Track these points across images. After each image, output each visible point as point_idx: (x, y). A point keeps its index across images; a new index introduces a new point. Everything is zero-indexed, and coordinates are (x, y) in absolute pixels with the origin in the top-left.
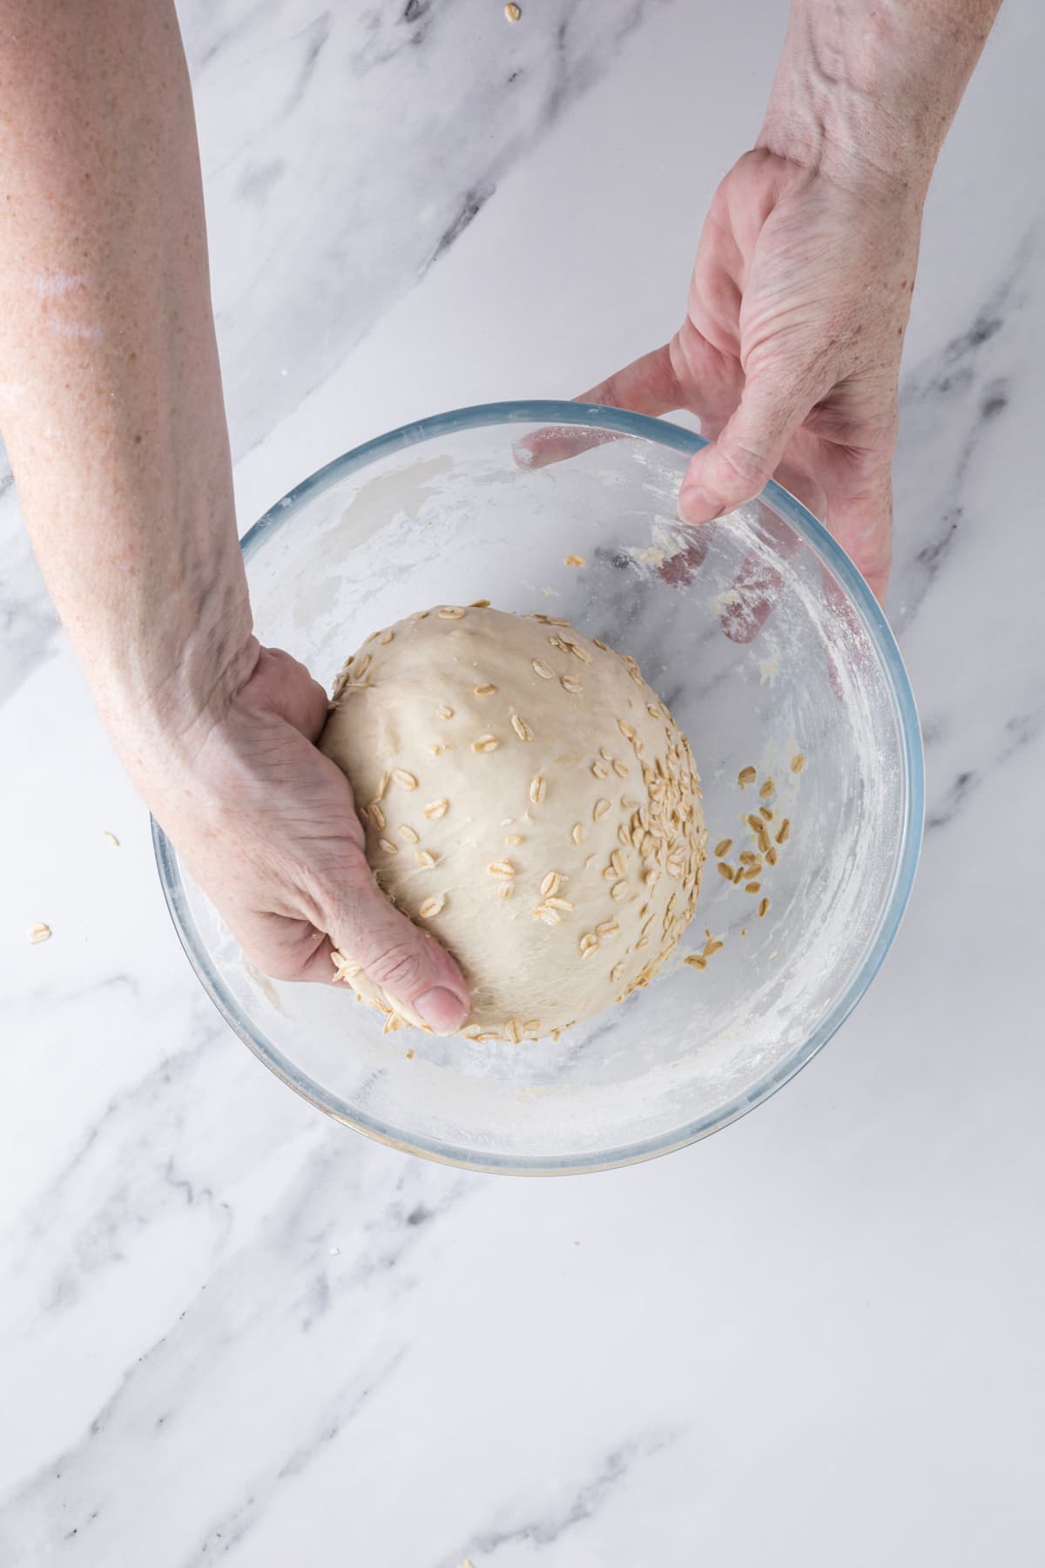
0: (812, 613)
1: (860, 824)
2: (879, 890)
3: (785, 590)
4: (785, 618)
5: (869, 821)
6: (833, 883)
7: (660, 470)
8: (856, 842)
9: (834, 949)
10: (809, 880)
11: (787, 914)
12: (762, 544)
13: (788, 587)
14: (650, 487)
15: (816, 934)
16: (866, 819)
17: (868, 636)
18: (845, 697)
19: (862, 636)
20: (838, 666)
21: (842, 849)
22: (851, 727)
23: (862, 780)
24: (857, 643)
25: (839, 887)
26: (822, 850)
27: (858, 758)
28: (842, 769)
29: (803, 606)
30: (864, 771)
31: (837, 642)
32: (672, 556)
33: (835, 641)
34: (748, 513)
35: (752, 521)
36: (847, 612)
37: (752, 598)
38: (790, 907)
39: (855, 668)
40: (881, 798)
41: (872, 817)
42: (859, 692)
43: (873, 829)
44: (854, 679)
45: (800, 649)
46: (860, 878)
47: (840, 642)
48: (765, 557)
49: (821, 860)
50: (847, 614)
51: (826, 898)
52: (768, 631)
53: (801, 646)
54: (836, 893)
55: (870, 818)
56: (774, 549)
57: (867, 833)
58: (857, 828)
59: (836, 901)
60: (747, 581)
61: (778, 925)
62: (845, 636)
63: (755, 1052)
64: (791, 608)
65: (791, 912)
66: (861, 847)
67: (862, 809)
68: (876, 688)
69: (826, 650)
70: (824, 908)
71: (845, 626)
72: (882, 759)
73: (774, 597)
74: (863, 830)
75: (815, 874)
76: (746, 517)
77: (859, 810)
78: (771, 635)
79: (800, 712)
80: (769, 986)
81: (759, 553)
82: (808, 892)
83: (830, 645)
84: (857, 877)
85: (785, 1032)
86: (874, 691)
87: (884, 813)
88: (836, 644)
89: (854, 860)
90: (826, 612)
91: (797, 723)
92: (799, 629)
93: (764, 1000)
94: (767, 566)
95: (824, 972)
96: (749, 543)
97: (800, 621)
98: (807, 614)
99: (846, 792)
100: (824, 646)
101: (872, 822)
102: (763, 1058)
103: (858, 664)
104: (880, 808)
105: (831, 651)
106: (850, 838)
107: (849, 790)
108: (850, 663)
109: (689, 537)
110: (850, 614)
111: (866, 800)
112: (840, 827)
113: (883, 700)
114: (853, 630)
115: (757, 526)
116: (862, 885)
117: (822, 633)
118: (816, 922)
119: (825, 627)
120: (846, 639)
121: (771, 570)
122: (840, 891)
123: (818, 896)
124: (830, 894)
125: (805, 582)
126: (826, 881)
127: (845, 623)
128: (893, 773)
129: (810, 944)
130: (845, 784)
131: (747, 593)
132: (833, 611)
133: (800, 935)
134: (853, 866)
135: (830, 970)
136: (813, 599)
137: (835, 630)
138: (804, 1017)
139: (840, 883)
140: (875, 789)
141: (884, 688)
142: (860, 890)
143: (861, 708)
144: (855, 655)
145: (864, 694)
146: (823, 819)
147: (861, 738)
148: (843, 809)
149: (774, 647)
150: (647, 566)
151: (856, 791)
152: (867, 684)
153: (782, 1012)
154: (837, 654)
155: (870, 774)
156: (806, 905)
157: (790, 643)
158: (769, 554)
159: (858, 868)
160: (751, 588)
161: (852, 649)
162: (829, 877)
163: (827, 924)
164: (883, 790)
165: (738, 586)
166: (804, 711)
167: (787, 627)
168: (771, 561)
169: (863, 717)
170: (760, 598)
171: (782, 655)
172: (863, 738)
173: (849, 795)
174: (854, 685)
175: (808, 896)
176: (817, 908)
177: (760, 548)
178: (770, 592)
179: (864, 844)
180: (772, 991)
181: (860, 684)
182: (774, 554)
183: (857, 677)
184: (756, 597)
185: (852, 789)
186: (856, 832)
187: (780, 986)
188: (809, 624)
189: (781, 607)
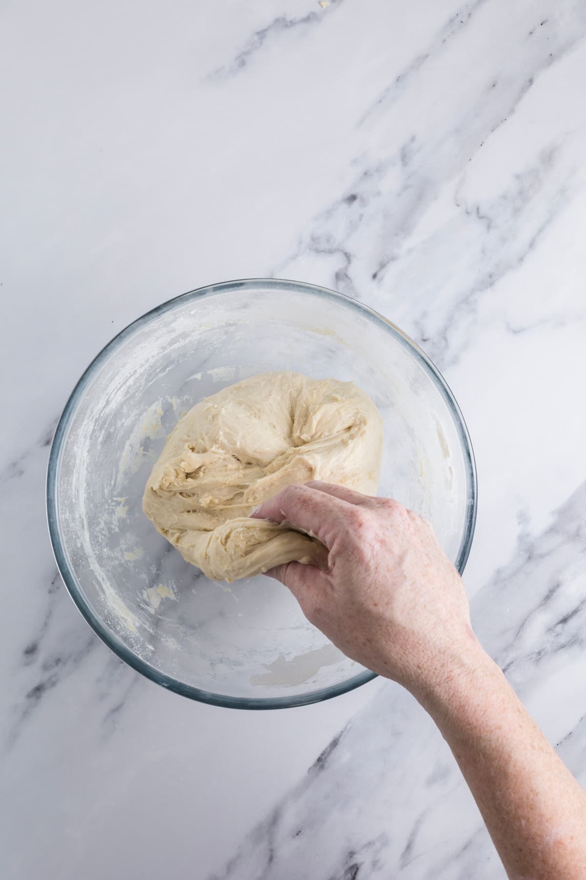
0: (87, 536)
1: (99, 417)
3: (97, 552)
4: (103, 537)
6: (124, 388)
7: (142, 639)
8: (104, 407)
9: (135, 355)
10: (137, 394)
11: (154, 380)
12: (102, 582)
13: (95, 554)
14: (151, 631)
15: (142, 365)
16: (95, 418)
17: (60, 517)
18: (85, 485)
19: (63, 517)
20: (83, 503)
21: (113, 405)
22: (87, 469)
23: (90, 439)
24: (68, 514)
25: (122, 386)
26: (125, 407)
27: (89, 451)
28: (99, 448)
29: (91, 541)
30: (88, 443)
31: (79, 516)
32: (152, 588)
33: (80, 518)
34: (103, 601)
35: (102, 596)
36: (67, 533)
37: (117, 553)
38: (151, 383)
39: (74, 500)
40: (83, 427)
41: (91, 418)
42: (76, 487)
43: (92, 412)
44: (76, 494)
45: (101, 518)
46: (108, 388)
47: (77, 516)
48: (103, 574)
49: (127, 403)
50: (68, 531)
51: (131, 382)
52: (115, 532)
53: (100, 520)
54: (125, 383)
55: (93, 419)
56: (96, 577)
57: (96, 410)
58: (102, 415)
59: (126, 379)
60: (116, 562)
61: (162, 375)
62: (73, 519)
63: (195, 315)
64: (98, 542)
65: (152, 380)
66: (102, 404)
67: (96, 424)
68: (66, 487)
69: (87, 513)
70: (133, 378)
71: (72, 525)
72: (75, 448)
73: (105, 550)
74: (99, 413)
75: (133, 396)
76: (105, 600)
77: (97, 423)
78: (114, 529)
79: (113, 483)
80: (176, 346)
81: (104, 576)
82: (140, 388)
83: (83, 516)
84: (109, 390)
85: (174, 320)
86: (67, 485)
87: (84, 419)
88: (80, 516)
89: (108, 398)
90: (79, 535)
91: (116, 477)
92: (97, 529)
93: (181, 340)
94: (103, 569)
95: (143, 345)
96: (108, 584)
97: (96, 533)
98: (90, 536)
99: (102, 434)
100: (87, 516)
101: (92, 415)
102: (190, 311)
103: (71, 502)
104: (85, 422)
105: (84, 513)
106: (107, 410)
107: (100, 436)
108: (75, 504)
109: (140, 596)
110: (65, 531)
111: (91, 428)
112: (111, 417)
113: (63, 480)
115: (100, 593)
116: (108, 384)
117: (86, 524)
118: (140, 371)
119: (83, 527)
120: (73, 517)
121: (101, 565)
122: (121, 383)
123: (135, 384)
124: (128, 384)
125: (85, 554)
126: (128, 391)
127: (71, 527)
128: (71, 440)
129: (147, 361)
130: (100, 439)
131: (119, 555)
133: (151, 367)
134: (110, 395)
135: (140, 346)
136: (84, 544)
137: (78, 523)
138: (161, 326)
139: (120, 389)
140: (85, 433)
141: (61, 486)
142: (110, 382)
143: (78, 478)
144: (72, 507)
145: (74, 485)
146: (119, 424)
147: (84, 461)
148: (106, 426)
149: (115, 522)
150: (168, 586)
151: (96, 434)
152: (70, 491)
153: (174, 331)
154: (82, 509)
155: (85, 441)
156: (143, 381)
157: (105, 522)
158: (99, 575)
159: (108, 393)
160: (117, 558)
161: (72, 511)
162: (126, 393)
163: (135, 369)
164: (80, 432)
165: (123, 562)
166: (111, 484)
167: (104, 532)
168: (100, 571)
169: (79, 473)
170: (113, 552)
171: (112, 517)
172: (82, 461)
173: (100, 433)
174: (78, 491)
175: (140, 386)
176: (137, 378)
177: (103, 579)
178: (106, 553)
179: (100, 406)
180: (175, 343)
181: (74, 491)
182: (97, 574)
183: (75, 495)
184: (115, 553)
185: (98, 435)
186: (103, 413)
187: (171, 343)
188: (92, 530)
189: (104, 544)
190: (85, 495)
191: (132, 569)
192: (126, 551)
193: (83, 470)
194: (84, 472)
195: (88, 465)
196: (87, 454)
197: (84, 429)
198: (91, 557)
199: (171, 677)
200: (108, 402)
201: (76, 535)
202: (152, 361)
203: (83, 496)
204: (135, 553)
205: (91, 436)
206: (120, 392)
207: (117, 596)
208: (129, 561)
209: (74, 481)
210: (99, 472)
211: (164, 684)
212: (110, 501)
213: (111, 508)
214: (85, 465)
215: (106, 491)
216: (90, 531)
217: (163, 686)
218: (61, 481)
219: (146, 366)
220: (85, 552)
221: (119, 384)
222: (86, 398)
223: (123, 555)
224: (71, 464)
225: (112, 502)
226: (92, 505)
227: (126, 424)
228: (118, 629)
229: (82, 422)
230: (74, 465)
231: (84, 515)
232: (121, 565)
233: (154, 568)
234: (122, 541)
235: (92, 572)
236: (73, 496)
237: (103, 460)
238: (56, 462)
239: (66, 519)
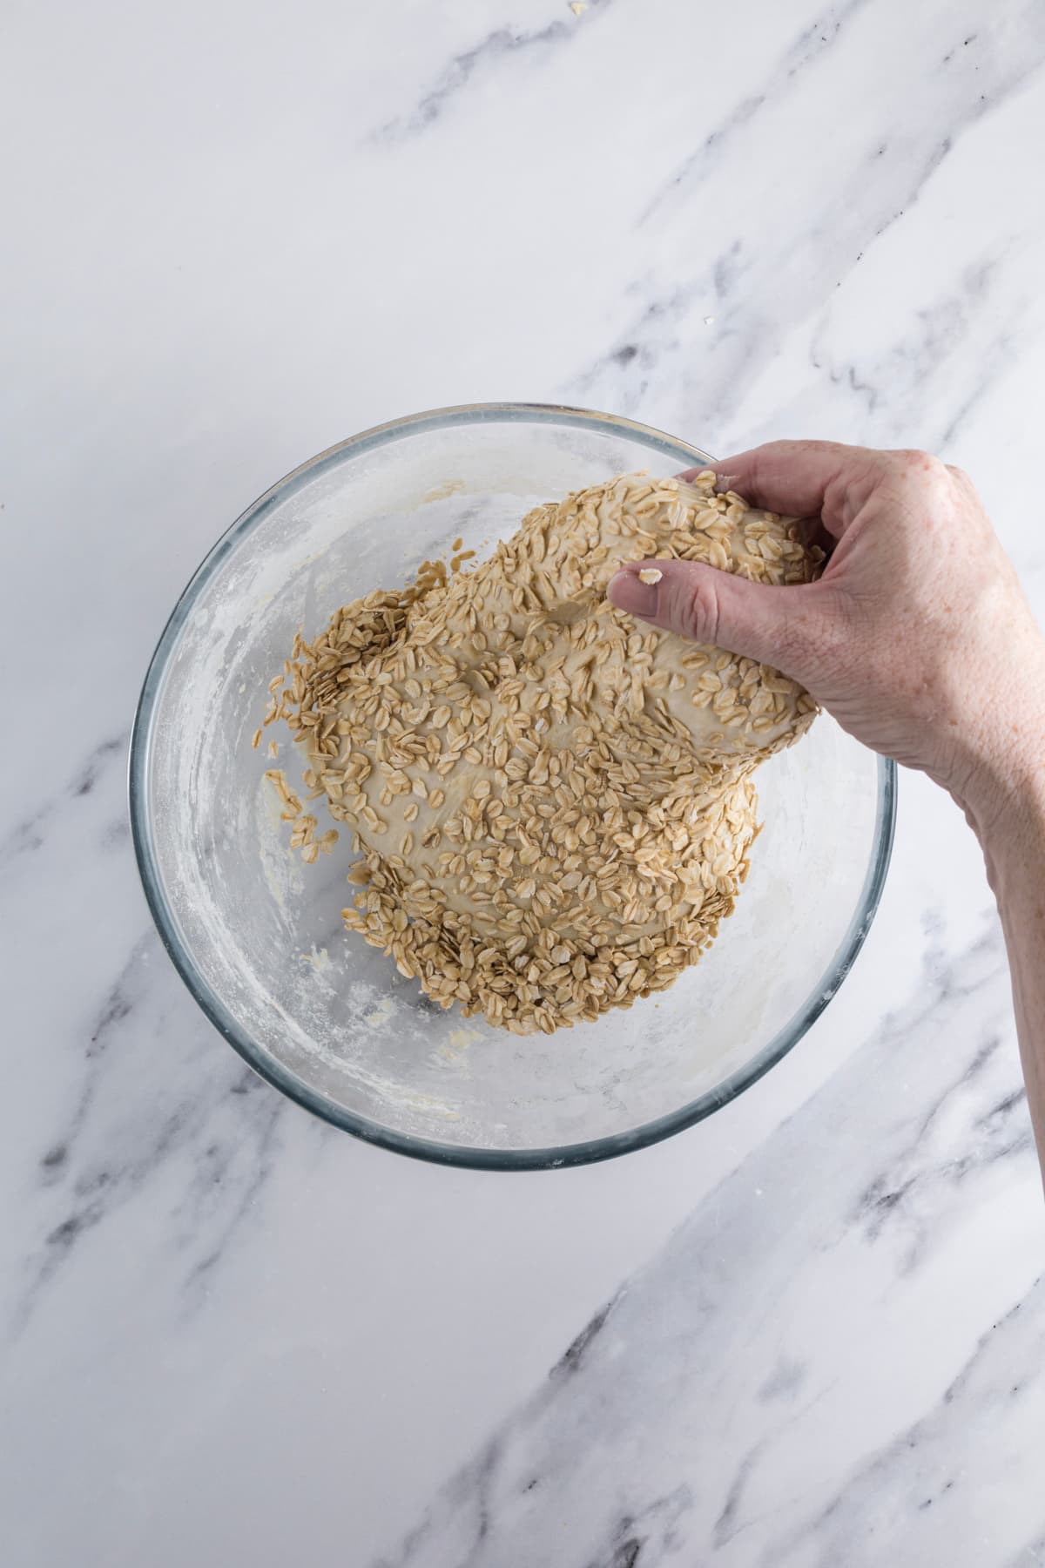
0: (293, 1025)
1: (194, 835)
2: (159, 778)
3: (326, 1041)
4: (319, 1014)
5: (186, 842)
6: (203, 771)
7: (477, 1122)
8: (193, 818)
9: (187, 710)
10: (227, 770)
12: (362, 1079)
13: (324, 1045)
14: (483, 1104)
15: (208, 719)
16: (189, 842)
17: (237, 1019)
18: (241, 953)
19: (243, 1017)
20: (256, 981)
21: (204, 808)
22: (227, 927)
23: (204, 877)
24: (244, 1009)
25: (198, 770)
26: (223, 801)
27: (213, 899)
28: (225, 885)
29: (305, 1031)
30: (204, 888)
31: (263, 1004)
32: (442, 1045)
33: (266, 1005)
35: (377, 1098)
36: (262, 1036)
37: (355, 1025)
38: (238, 741)
39: (240, 985)
40: (181, 867)
41: (185, 846)
42: (229, 962)
43: (180, 835)
44: (237, 973)
45: (297, 988)
46: (180, 785)
47: (260, 1005)
48: (354, 1067)
49: (222, 793)
51: (206, 757)
52: (331, 997)
53: (297, 992)
54: (199, 764)
56: (348, 1077)
57: (184, 829)
58: (196, 832)
59: (197, 756)
60: (365, 1039)
61: (245, 718)
62: (258, 1012)
63: (236, 591)
64: (316, 1026)
65: (236, 733)
66: (187, 814)
67: (196, 851)
68: (214, 971)
69: (272, 993)
70: (207, 747)
71: (261, 1022)
72: (190, 905)
73: (335, 1031)
74: (190, 832)
75: (224, 776)
76: (384, 1101)
77: (198, 849)
78: (328, 993)
79: (279, 927)
80: (238, 658)
81: (361, 1069)
82: (226, 759)
83: (269, 1000)
84: (184, 786)
85: (212, 618)
86: (216, 968)
87: (174, 853)
88: (264, 1002)
89: (190, 800)
90: (282, 1031)
91: (279, 915)
92: (303, 1008)
93: (240, 643)
94: (350, 1060)
95: (190, 685)
96: (374, 1076)
97: (304, 1014)
98: (299, 1023)
99: (216, 862)
100: (275, 997)
101: (183, 841)
102: (226, 587)
103: (238, 988)
104: (179, 857)
105: (267, 994)
106: (200, 821)
107: (213, 865)
108: (246, 988)
109: (433, 1066)
110: (259, 1035)
111: (194, 860)
112: (212, 828)
113: (205, 961)
114: (252, 1020)
115: (371, 1096)
116: (177, 778)
117: (281, 1010)
118: (210, 730)
119: (279, 1016)
120: (256, 1009)
121: (344, 1057)
122: (195, 766)
123: (215, 755)
124: (205, 760)
125: (309, 1054)
126: (212, 772)
127: (262, 1025)
128: (177, 895)
129: (210, 708)
130: (218, 871)
131: (362, 1028)
132: (276, 1034)
133: (222, 714)
134: (190, 795)
135: (186, 689)
136: (298, 1040)
137: (268, 1015)
138: (198, 637)
139: (197, 774)
140: (189, 874)
142: (177, 773)
143: (225, 948)
144: (243, 996)
145: (225, 962)
146: (230, 831)
147: (216, 918)
148: (214, 845)
149: (323, 984)
150: (464, 1028)
151: (207, 866)
152: (225, 973)
153: (220, 635)
154: (261, 993)
155: (198, 887)
156: (224, 744)
157: (307, 991)
158: (351, 1071)
159: (185, 793)
160: (359, 1034)
161: (248, 1002)
162: (210, 777)
163: (200, 733)
164: (182, 875)
165: (372, 1033)
166: (278, 931)
167: (315, 1006)
168: (346, 1064)
169: (220, 940)
170: (348, 1027)
171: (312, 976)
172: (214, 920)
173: (212, 862)
174: (237, 968)
175: (225, 756)
176: (213, 745)
177: (361, 1074)
178: (340, 1036)
179: (186, 818)
180: (235, 654)
181: (231, 971)
182: (347, 1072)
183: (237, 976)
184: (353, 1027)
185: (211, 867)
186: (196, 827)
187: (228, 661)
188: (295, 1014)
189: (326, 1023)
190: (252, 969)
191: (394, 1035)
192: (365, 1014)
193: (224, 932)
194: (226, 934)
195: (224, 920)
196: (213, 905)
197: (184, 869)
198: (320, 1053)
199: (560, 1146)
200: (194, 808)
201: (277, 1032)
202: (218, 703)
203: (249, 971)
204: (382, 1011)
205: (201, 873)
206: (200, 781)
207: (399, 1087)
208: (382, 1026)
209: (221, 956)
210: (249, 923)
211: (555, 1163)
212: (293, 956)
213: (300, 965)
214: (221, 922)
215: (277, 944)
216: (294, 1017)
217: (557, 1167)
218: (202, 965)
219: (215, 717)
220: (307, 1050)
221: (192, 768)
222: (157, 817)
223: (365, 1024)
224: (199, 932)
225: (297, 956)
226: (270, 977)
227: (241, 827)
228: (433, 1130)
229: (175, 858)
230: (206, 931)
231: (269, 998)
232: (372, 1039)
233: (424, 1014)
234: (351, 1004)
235: (338, 1072)
236: (235, 979)
237: (243, 901)
238: (177, 941)
239: (248, 1018)
